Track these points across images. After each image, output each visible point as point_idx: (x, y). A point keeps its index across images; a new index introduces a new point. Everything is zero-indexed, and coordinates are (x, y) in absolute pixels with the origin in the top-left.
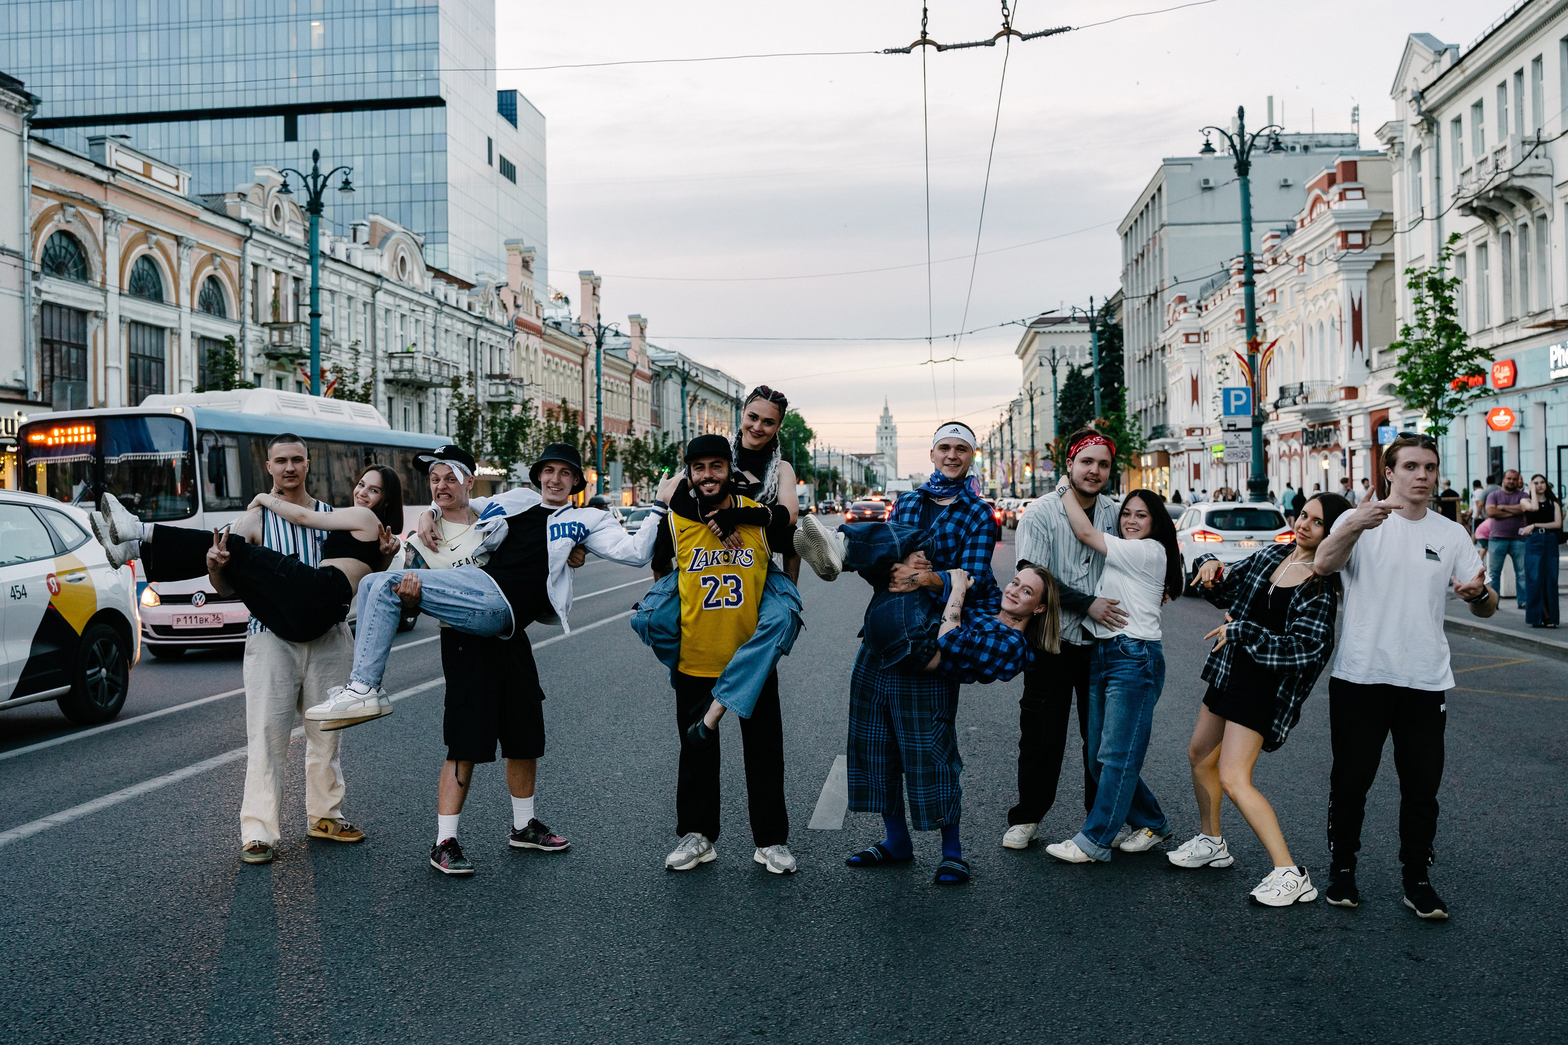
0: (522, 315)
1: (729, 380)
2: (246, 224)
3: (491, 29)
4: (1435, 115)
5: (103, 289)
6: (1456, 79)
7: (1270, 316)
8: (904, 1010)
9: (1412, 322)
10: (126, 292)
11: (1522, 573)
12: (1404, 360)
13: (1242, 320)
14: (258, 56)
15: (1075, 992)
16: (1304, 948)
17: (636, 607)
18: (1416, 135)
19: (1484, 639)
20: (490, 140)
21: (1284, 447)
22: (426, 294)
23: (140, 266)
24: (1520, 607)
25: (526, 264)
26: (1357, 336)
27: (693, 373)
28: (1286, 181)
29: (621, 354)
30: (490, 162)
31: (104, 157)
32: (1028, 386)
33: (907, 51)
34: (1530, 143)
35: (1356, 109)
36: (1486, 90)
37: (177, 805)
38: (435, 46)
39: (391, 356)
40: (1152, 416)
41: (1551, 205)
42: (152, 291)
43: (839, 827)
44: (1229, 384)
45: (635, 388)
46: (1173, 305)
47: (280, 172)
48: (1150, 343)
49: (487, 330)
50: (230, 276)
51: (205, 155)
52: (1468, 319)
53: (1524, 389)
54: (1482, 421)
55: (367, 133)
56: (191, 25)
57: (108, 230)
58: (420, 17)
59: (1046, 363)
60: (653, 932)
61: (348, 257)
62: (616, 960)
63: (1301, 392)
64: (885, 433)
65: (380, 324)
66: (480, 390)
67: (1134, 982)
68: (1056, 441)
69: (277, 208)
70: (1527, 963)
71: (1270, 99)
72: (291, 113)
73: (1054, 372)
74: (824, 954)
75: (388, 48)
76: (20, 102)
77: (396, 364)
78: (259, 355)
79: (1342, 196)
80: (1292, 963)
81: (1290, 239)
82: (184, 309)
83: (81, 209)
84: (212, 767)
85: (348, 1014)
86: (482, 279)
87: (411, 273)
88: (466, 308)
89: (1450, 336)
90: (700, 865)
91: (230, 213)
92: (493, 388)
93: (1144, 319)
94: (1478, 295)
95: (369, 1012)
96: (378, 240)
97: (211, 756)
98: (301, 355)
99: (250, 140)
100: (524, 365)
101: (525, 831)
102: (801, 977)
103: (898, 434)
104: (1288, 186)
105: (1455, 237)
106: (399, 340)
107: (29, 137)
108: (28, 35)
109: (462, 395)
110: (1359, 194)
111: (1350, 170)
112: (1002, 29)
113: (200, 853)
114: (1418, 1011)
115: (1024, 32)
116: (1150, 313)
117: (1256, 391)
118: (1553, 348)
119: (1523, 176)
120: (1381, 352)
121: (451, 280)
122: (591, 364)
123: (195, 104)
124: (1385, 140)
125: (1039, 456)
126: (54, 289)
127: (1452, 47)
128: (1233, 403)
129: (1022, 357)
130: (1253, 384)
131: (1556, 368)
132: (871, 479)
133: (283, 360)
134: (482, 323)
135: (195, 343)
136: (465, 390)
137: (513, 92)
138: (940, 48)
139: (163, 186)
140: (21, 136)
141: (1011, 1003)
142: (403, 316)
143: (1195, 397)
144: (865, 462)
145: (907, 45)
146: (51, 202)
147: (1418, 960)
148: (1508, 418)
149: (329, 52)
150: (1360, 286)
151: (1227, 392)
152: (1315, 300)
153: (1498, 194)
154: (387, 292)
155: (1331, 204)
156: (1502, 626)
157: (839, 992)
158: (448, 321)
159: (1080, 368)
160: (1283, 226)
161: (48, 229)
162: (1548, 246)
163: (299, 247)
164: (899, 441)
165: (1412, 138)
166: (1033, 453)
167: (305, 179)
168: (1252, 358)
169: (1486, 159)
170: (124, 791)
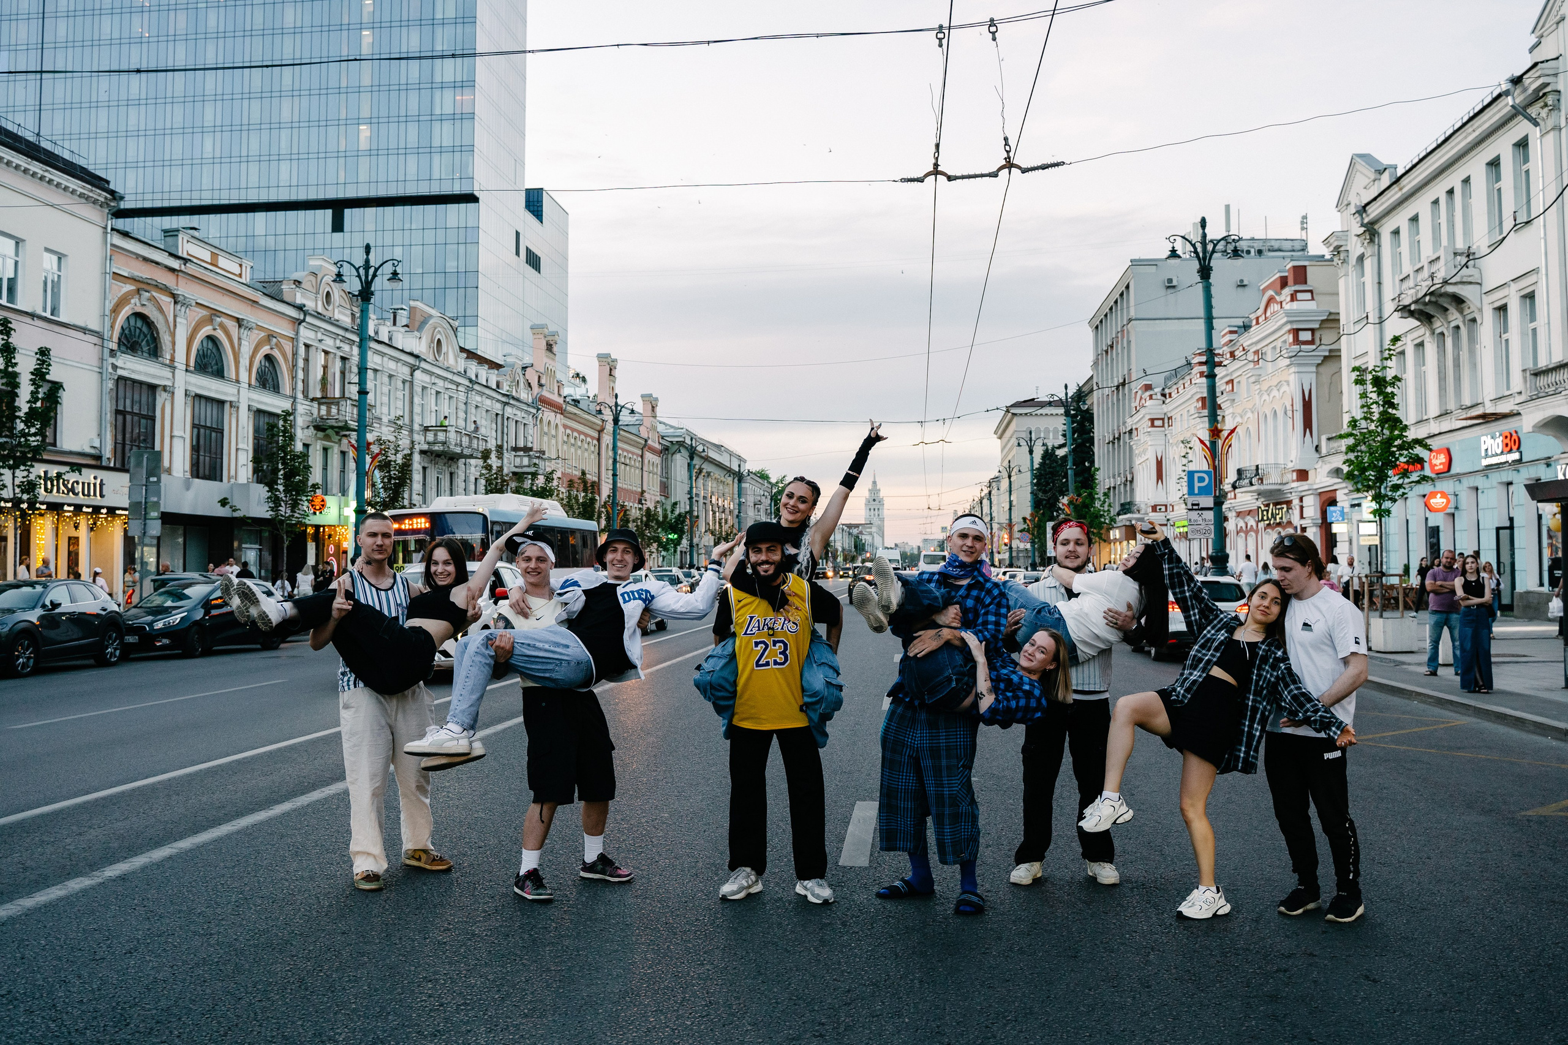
0: (546, 394)
1: (731, 454)
2: (300, 308)
3: (522, 134)
4: (1376, 227)
5: (172, 367)
6: (1394, 195)
7: (1228, 404)
8: (940, 1019)
9: (1358, 414)
10: (192, 369)
11: (1457, 643)
12: (1351, 449)
13: (1204, 407)
14: (311, 156)
15: (1084, 1006)
16: (1277, 971)
17: (699, 668)
18: (1359, 244)
19: (1424, 702)
20: (518, 234)
21: (1241, 524)
22: (459, 374)
23: (205, 344)
24: (1457, 674)
25: (549, 347)
26: (1308, 424)
27: (700, 448)
28: (1242, 281)
29: (633, 430)
30: (518, 254)
31: (177, 247)
32: (1006, 464)
33: (920, 180)
34: (1461, 254)
35: (1305, 217)
36: (1421, 205)
37: (282, 837)
38: (471, 149)
39: (426, 429)
40: (1120, 493)
41: (1481, 310)
42: (215, 367)
43: (866, 864)
44: (1192, 467)
45: (646, 461)
46: (1140, 393)
47: (336, 264)
48: (1118, 426)
49: (513, 406)
50: (284, 355)
51: (260, 243)
52: (1407, 413)
53: (1458, 474)
54: (1421, 502)
55: (407, 226)
56: (251, 127)
57: (178, 312)
58: (458, 123)
59: (1023, 443)
60: (717, 952)
61: (390, 339)
62: (688, 974)
63: (1257, 474)
64: (875, 505)
65: (417, 400)
66: (505, 461)
67: (1134, 998)
68: (1032, 515)
69: (328, 294)
70: (1467, 984)
71: (1227, 207)
72: (338, 207)
73: (1031, 452)
74: (866, 972)
75: (428, 150)
76: (106, 198)
77: (430, 437)
78: (308, 427)
79: (1293, 298)
80: (1267, 983)
81: (1246, 335)
82: (243, 385)
83: (154, 294)
84: (306, 803)
85: (467, 1015)
86: (510, 360)
87: (446, 354)
88: (494, 387)
89: (1392, 429)
90: (749, 895)
91: (286, 299)
92: (518, 460)
93: (1113, 404)
94: (1416, 389)
95: (484, 1014)
96: (417, 323)
97: (303, 794)
98: (346, 428)
99: (301, 231)
100: (546, 438)
101: (594, 863)
102: (849, 991)
103: (886, 506)
104: (1244, 286)
105: (1396, 339)
106: (434, 414)
107: (112, 229)
108: (106, 135)
109: (491, 466)
110: (1308, 296)
111: (1300, 273)
112: (1004, 162)
113: (312, 878)
114: (1376, 1023)
115: (1024, 166)
116: (1118, 400)
117: (1217, 473)
118: (1483, 438)
119: (1456, 284)
120: (1329, 439)
121: (482, 360)
122: (607, 439)
123: (253, 197)
124: (1332, 248)
125: (1016, 529)
126: (129, 365)
127: (1391, 166)
128: (1197, 485)
129: (1000, 438)
130: (1215, 468)
131: (1487, 456)
132: (859, 547)
133: (330, 432)
134: (509, 399)
135: (251, 416)
136: (494, 461)
137: (539, 191)
138: (950, 178)
139: (227, 275)
140: (105, 228)
141: (1031, 1013)
142: (438, 393)
143: (1160, 476)
144: (855, 531)
145: (921, 175)
146: (129, 287)
147: (1375, 981)
148: (1444, 500)
149: (375, 152)
150: (1310, 379)
151: (1191, 474)
152: (1269, 390)
153: (1433, 299)
154: (425, 371)
155: (1284, 304)
156: (1441, 691)
157: (883, 1003)
158: (478, 398)
159: (1054, 448)
160: (1239, 322)
161: (126, 311)
162: (1478, 346)
163: (346, 330)
164: (886, 513)
165: (1356, 247)
166: (1010, 525)
167: (357, 270)
168: (1214, 443)
169: (1422, 267)
170: (234, 823)
